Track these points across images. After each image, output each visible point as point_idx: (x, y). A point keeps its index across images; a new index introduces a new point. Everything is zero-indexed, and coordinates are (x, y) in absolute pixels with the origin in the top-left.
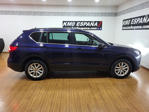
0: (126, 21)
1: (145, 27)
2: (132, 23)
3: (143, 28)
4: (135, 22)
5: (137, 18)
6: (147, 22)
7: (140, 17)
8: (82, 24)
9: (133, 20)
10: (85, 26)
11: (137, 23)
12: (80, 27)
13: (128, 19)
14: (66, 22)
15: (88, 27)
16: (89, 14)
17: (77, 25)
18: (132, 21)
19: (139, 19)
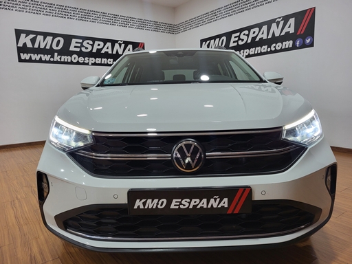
0: (212, 41)
1: (279, 46)
2: (234, 42)
3: (273, 49)
6: (283, 34)
8: (90, 48)
9: (234, 35)
11: (249, 41)
13: (220, 36)
17: (72, 48)
18: (233, 39)
19: (257, 30)
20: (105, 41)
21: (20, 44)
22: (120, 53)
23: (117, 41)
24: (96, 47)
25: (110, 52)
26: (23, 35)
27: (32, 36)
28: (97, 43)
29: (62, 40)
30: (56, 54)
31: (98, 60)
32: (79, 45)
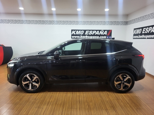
0: (137, 30)
5: (149, 27)
7: (152, 26)
8: (91, 33)
16: (98, 23)
17: (86, 34)
20: (97, 31)
21: (72, 34)
22: (102, 34)
23: (101, 30)
24: (94, 33)
25: (98, 34)
26: (73, 31)
27: (75, 31)
28: (94, 31)
29: (83, 31)
30: (81, 36)
31: (94, 37)
32: (88, 33)
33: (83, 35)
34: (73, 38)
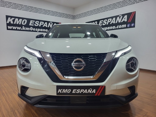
1: (120, 27)
2: (101, 24)
4: (104, 23)
5: (107, 19)
6: (122, 21)
7: (112, 18)
8: (38, 24)
10: (42, 27)
11: (107, 24)
12: (34, 27)
14: (11, 17)
15: (45, 28)
16: (46, 12)
21: (8, 22)
22: (51, 27)
24: (41, 24)
26: (9, 18)
27: (13, 19)
29: (26, 21)
30: (23, 27)
31: (41, 30)
32: (33, 23)
33: (25, 26)
34: (10, 29)
